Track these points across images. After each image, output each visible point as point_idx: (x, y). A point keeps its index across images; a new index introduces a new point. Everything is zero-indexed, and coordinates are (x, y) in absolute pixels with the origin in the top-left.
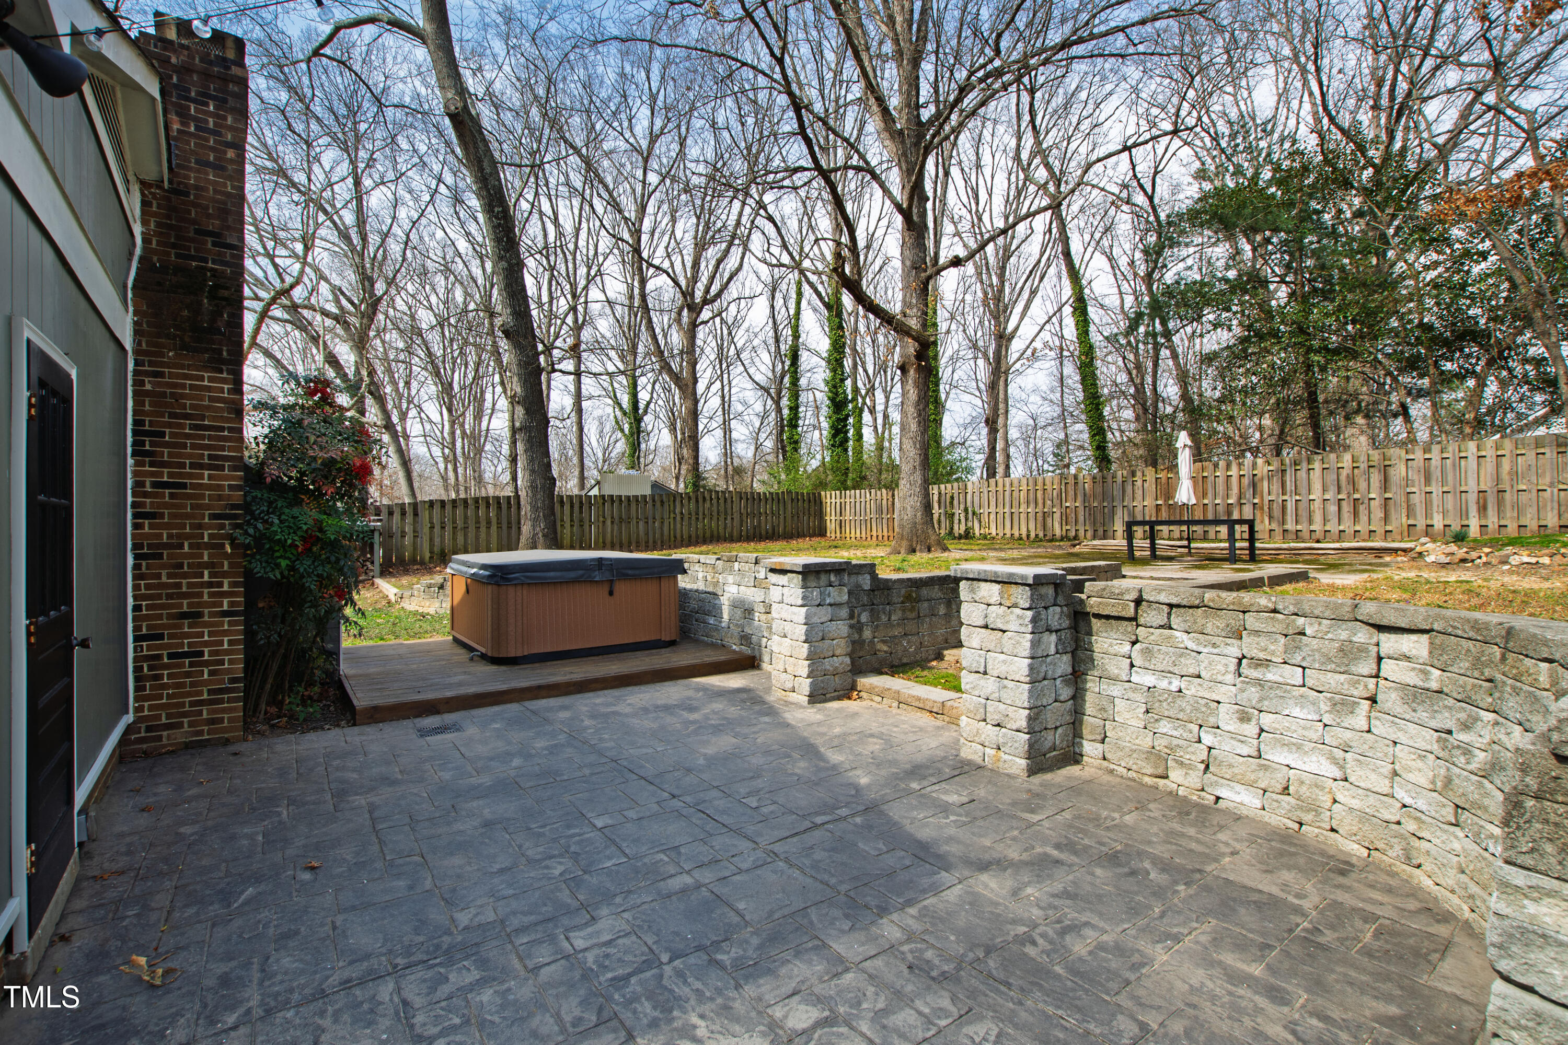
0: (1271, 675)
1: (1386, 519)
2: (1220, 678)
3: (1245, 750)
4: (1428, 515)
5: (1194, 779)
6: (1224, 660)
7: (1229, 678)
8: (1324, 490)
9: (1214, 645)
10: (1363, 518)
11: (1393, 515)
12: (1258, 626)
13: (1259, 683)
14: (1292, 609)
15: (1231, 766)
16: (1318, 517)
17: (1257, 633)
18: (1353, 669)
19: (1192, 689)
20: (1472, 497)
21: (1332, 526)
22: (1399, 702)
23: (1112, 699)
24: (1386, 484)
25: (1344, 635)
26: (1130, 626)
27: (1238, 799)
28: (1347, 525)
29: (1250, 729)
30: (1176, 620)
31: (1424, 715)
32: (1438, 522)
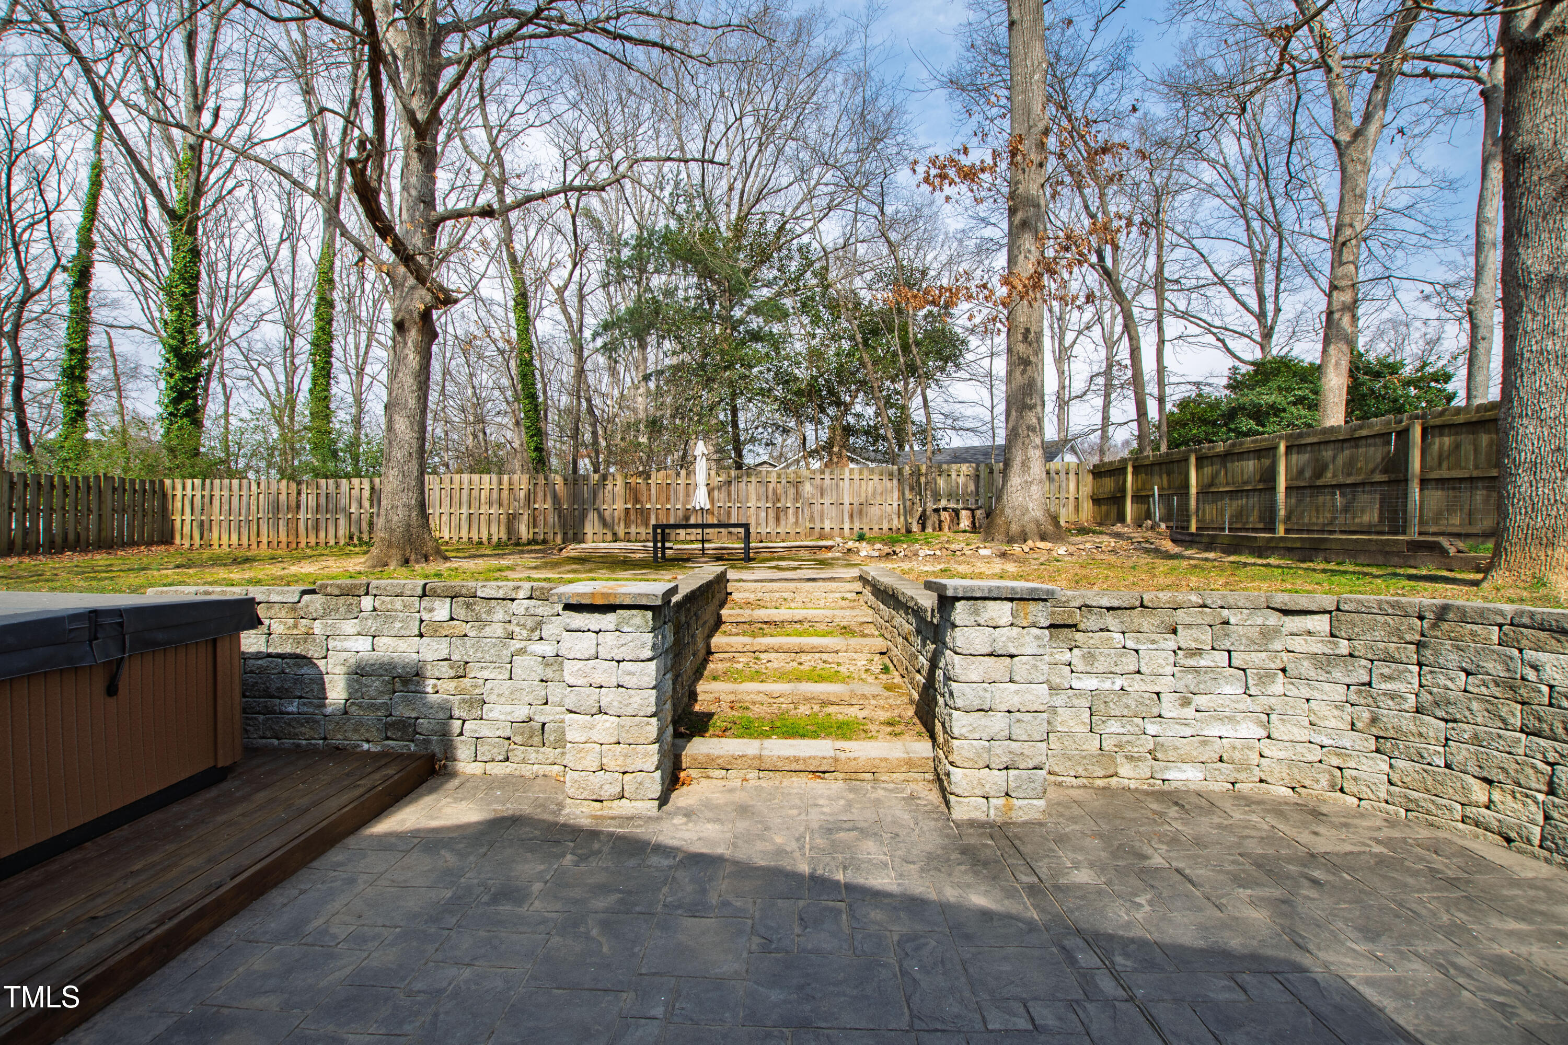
0: (1204, 662)
2: (1161, 671)
3: (1188, 732)
5: (1144, 770)
6: (1164, 654)
7: (1170, 669)
9: (1153, 642)
12: (1189, 620)
13: (1196, 670)
14: (1220, 603)
15: (1176, 748)
17: (1189, 626)
18: (1271, 647)
19: (1136, 685)
22: (1312, 668)
24: (797, 497)
25: (1260, 621)
26: (1069, 633)
27: (1183, 776)
29: (1191, 712)
30: (1110, 620)
31: (1337, 674)
32: (827, 525)
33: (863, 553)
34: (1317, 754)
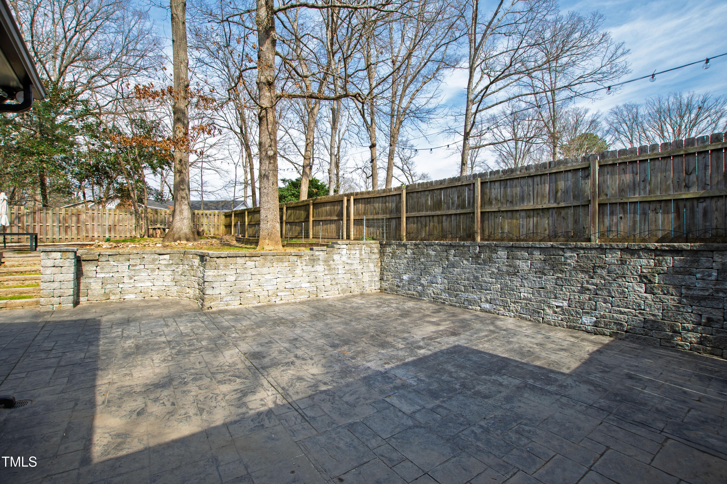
0: (137, 268)
1: (78, 234)
2: (124, 271)
3: (131, 286)
4: (93, 233)
5: (118, 297)
6: (125, 267)
7: (127, 270)
8: (53, 222)
9: (122, 263)
10: (69, 233)
11: (81, 233)
13: (134, 270)
15: (128, 290)
16: (50, 233)
17: (133, 259)
18: (156, 263)
19: (116, 275)
20: (107, 227)
21: (57, 236)
22: (164, 268)
23: (90, 283)
24: (78, 221)
25: (153, 257)
26: (96, 262)
27: (129, 297)
28: (63, 236)
29: (132, 281)
30: (110, 259)
31: (169, 269)
32: (96, 235)
33: (104, 247)
34: (164, 288)
